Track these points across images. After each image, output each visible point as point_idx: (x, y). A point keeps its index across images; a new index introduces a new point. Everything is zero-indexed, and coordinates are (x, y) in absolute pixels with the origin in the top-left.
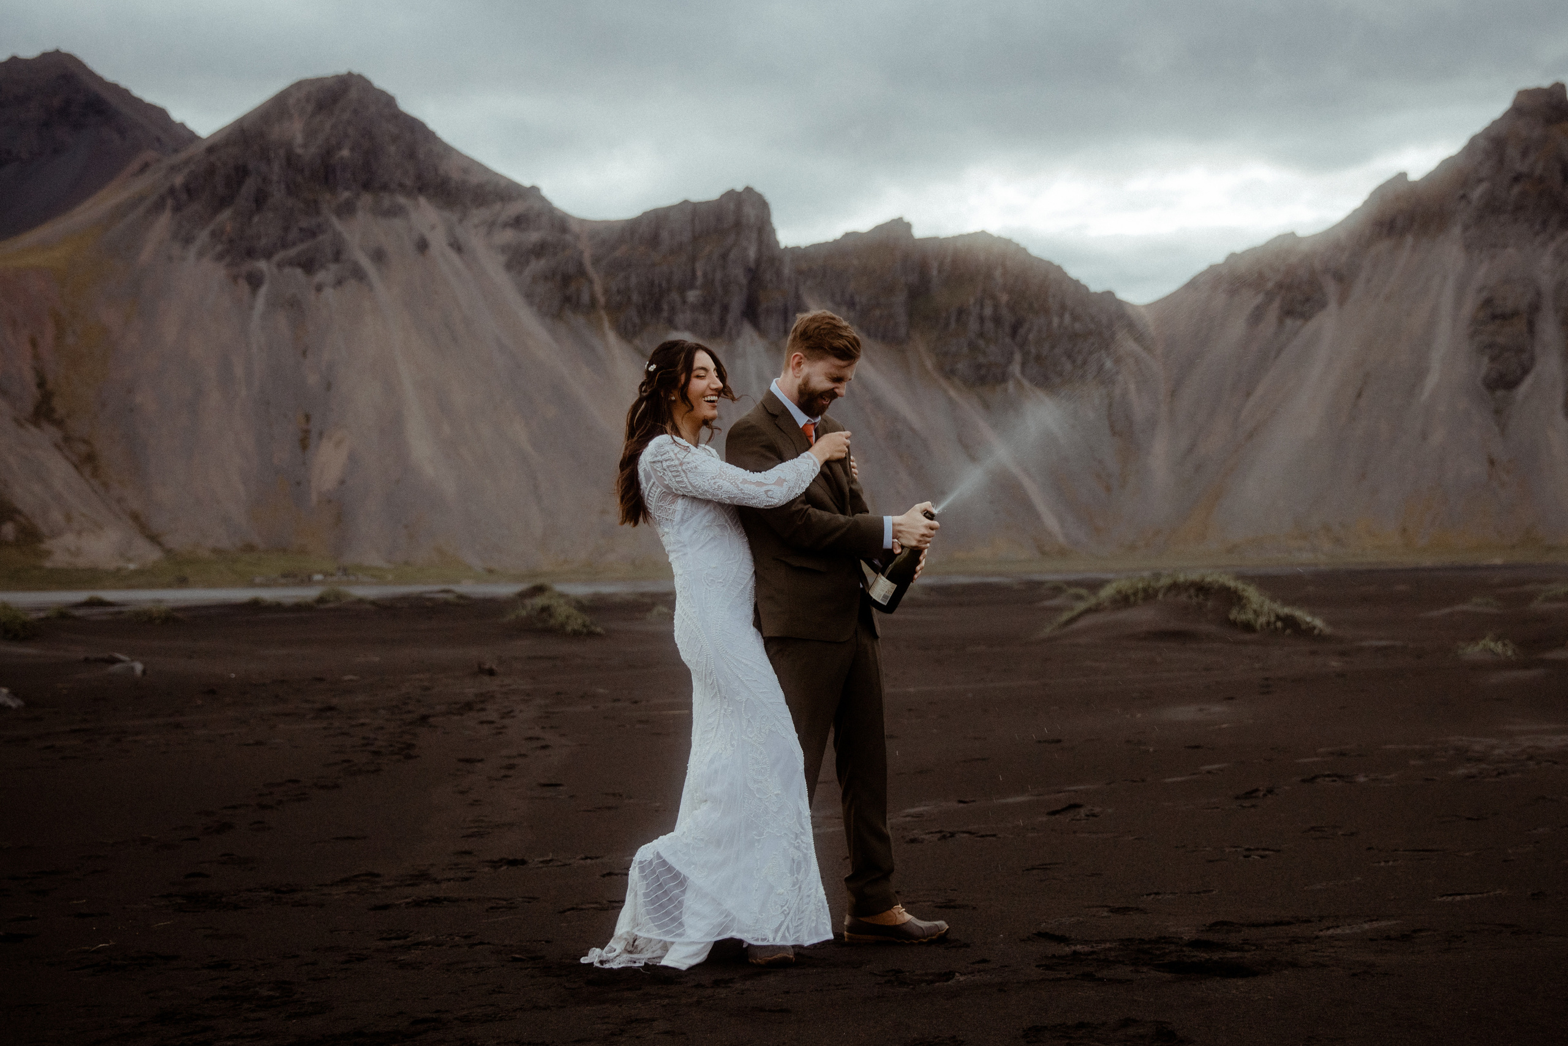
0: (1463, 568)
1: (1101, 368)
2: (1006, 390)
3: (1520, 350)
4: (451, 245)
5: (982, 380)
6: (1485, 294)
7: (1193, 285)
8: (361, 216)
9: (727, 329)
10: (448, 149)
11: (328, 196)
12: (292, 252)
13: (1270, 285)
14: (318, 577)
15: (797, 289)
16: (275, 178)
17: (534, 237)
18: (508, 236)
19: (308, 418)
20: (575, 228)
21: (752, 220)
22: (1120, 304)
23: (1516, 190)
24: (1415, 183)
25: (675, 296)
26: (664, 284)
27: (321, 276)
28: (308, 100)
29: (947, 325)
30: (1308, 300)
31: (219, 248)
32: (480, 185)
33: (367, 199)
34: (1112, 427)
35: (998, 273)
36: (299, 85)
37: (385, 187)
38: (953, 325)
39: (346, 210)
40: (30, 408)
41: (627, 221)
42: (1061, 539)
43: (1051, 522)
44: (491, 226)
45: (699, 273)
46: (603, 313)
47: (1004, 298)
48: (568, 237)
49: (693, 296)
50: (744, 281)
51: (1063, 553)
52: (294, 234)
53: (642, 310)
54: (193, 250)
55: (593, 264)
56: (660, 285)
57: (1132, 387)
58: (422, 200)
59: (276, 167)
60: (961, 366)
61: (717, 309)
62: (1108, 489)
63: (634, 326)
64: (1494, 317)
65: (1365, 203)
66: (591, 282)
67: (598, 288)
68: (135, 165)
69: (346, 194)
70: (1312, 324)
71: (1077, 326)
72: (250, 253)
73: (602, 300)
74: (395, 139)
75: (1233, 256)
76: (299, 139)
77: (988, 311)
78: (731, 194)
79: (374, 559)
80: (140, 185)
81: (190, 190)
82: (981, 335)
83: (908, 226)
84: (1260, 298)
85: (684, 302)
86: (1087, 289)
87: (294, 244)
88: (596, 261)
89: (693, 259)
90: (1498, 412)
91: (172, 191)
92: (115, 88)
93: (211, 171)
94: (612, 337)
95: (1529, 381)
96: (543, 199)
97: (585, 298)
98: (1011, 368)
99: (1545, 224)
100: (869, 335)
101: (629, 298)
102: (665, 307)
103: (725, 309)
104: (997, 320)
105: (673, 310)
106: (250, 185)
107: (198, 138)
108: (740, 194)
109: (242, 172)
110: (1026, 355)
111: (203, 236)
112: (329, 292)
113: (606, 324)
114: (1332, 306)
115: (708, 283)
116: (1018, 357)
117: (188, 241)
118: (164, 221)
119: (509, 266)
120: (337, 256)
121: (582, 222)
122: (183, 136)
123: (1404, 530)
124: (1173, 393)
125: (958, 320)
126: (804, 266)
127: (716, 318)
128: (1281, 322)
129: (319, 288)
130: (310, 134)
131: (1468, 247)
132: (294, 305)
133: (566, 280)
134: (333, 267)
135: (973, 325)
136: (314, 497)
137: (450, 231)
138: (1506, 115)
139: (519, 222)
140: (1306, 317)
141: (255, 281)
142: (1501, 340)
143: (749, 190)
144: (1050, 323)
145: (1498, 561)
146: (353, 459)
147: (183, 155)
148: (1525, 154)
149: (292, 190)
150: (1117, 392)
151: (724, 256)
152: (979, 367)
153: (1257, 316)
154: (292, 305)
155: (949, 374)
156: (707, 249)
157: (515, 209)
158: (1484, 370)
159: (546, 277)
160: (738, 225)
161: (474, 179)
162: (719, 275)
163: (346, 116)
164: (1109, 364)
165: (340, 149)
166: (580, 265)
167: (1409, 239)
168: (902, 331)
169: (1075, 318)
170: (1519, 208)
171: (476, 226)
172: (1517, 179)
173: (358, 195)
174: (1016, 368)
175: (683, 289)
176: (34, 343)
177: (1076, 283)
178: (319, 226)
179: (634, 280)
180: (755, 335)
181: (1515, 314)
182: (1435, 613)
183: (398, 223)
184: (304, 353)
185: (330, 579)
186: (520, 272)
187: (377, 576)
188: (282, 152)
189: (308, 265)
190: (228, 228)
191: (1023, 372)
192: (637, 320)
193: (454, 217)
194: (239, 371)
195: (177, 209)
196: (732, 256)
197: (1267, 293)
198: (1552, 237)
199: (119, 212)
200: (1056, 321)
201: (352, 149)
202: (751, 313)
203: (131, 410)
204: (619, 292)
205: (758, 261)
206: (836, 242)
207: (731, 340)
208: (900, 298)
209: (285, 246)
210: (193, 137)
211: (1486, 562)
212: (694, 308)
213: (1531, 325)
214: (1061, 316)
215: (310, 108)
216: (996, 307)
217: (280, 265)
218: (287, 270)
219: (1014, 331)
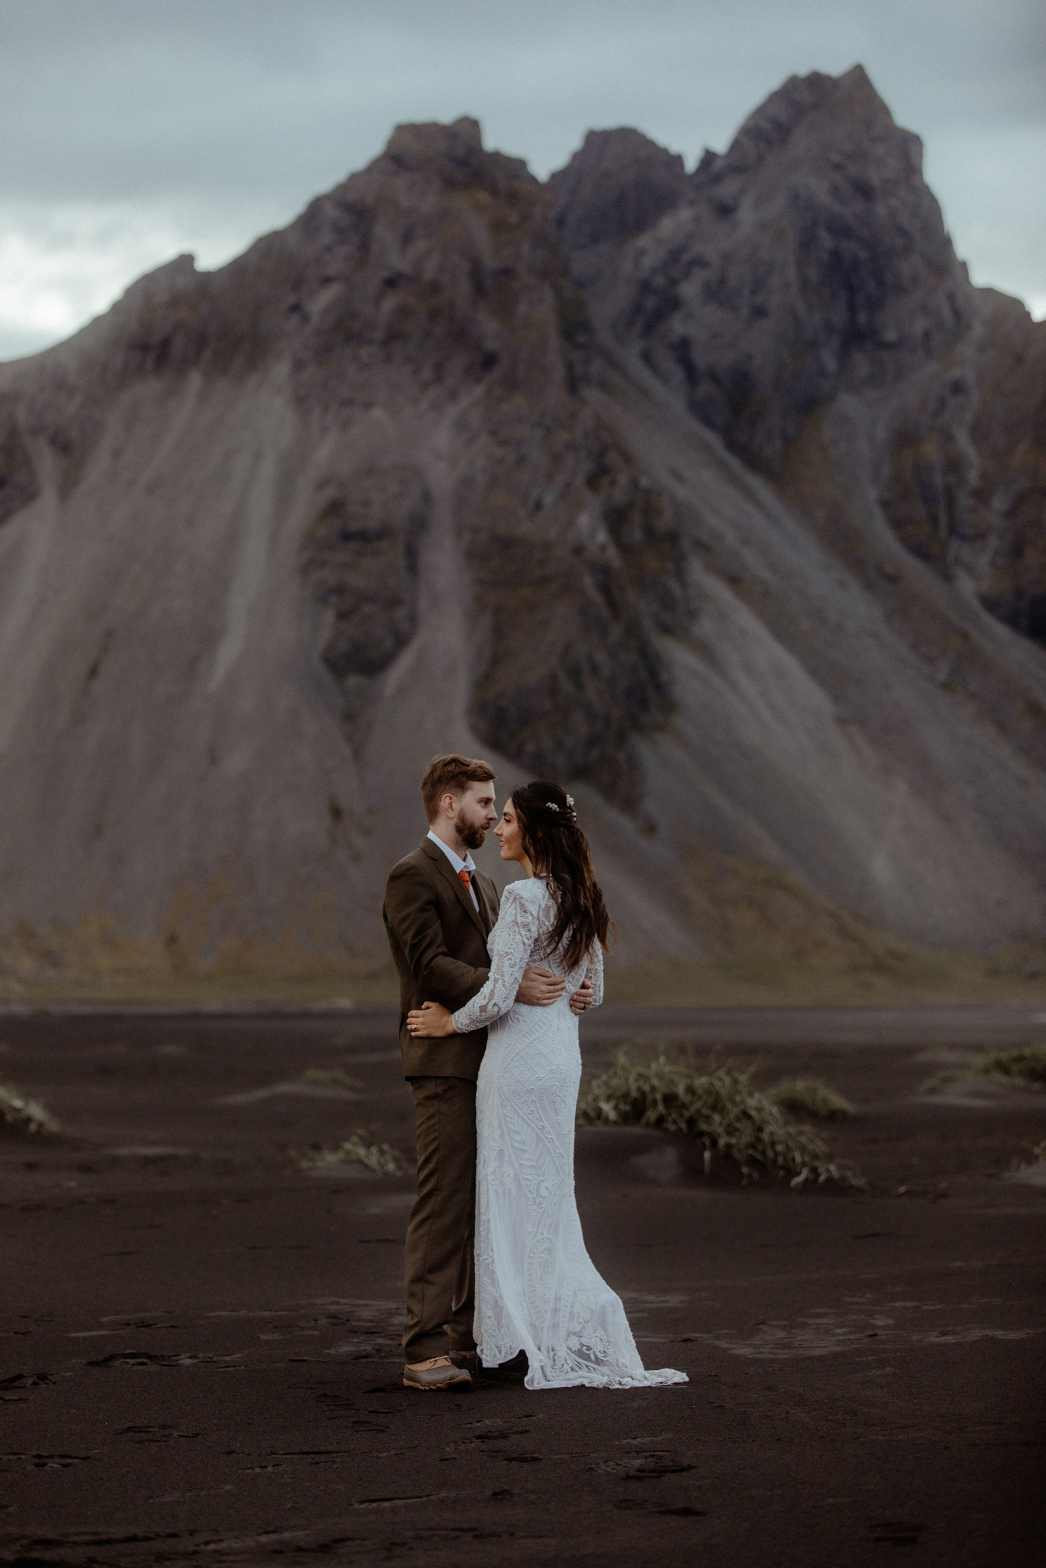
0: (277, 1015)
3: (393, 602)
6: (330, 492)
23: (389, 304)
24: (208, 276)
64: (347, 536)
65: (117, 308)
70: (11, 531)
90: (349, 717)
95: (406, 660)
99: (439, 367)
114: (48, 498)
123: (172, 939)
131: (301, 402)
138: (373, 167)
142: (357, 580)
145: (344, 1003)
148: (407, 238)
158: (326, 635)
167: (195, 380)
170: (393, 336)
172: (391, 283)
181: (383, 533)
182: (240, 1098)
198: (453, 396)
211: (321, 1005)
213: (412, 553)
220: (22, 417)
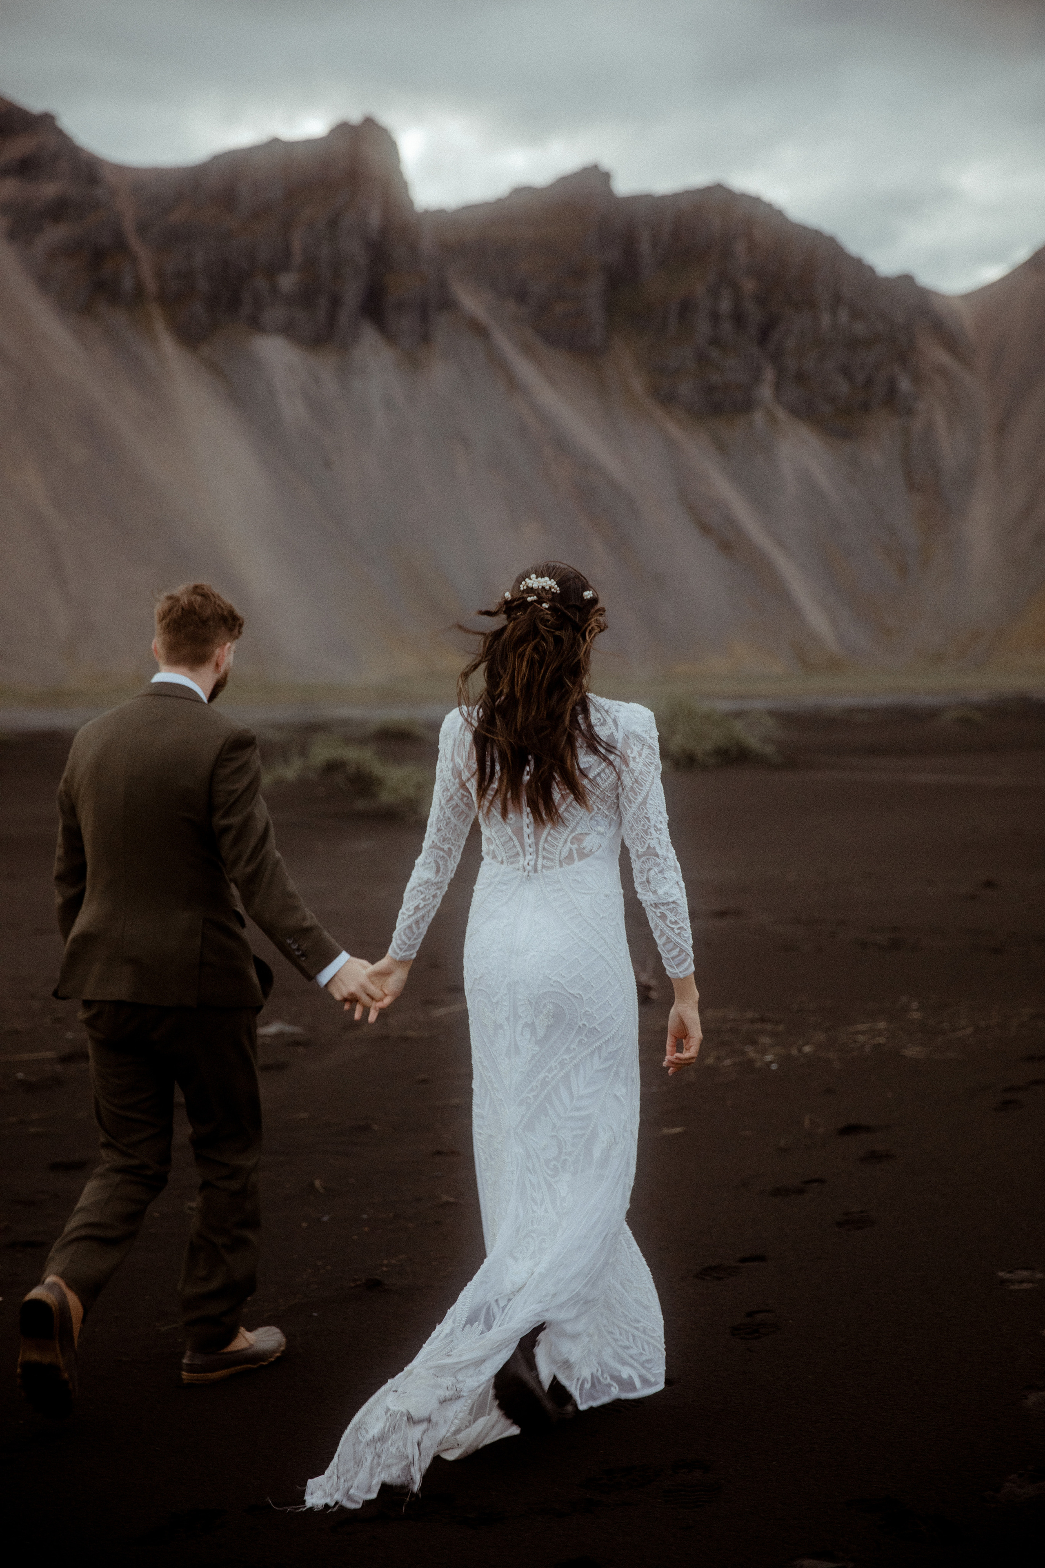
1: (892, 390)
2: (751, 424)
5: (716, 409)
9: (338, 333)
15: (442, 273)
17: (49, 191)
18: (9, 189)
20: (112, 178)
21: (374, 168)
22: (925, 293)
25: (260, 282)
26: (245, 264)
29: (665, 325)
34: (909, 477)
35: (740, 248)
38: (674, 326)
41: (191, 167)
42: (833, 646)
43: (817, 619)
45: (296, 248)
46: (154, 306)
47: (749, 285)
48: (100, 193)
49: (287, 282)
50: (363, 260)
51: (834, 665)
53: (212, 302)
55: (138, 232)
56: (238, 266)
57: (940, 419)
60: (686, 389)
61: (323, 302)
62: (903, 568)
63: (201, 326)
66: (135, 260)
67: (146, 270)
73: (151, 285)
77: (725, 305)
78: (343, 128)
82: (715, 341)
83: (607, 177)
85: (274, 290)
86: (874, 270)
88: (143, 228)
89: (288, 226)
94: (168, 345)
96: (60, 133)
97: (127, 284)
98: (759, 390)
100: (549, 342)
101: (193, 284)
102: (247, 298)
103: (335, 302)
104: (739, 319)
105: (258, 303)
108: (355, 128)
110: (781, 371)
113: (160, 326)
115: (311, 263)
116: (769, 374)
119: (12, 236)
121: (121, 169)
124: (1002, 428)
125: (681, 317)
126: (452, 238)
127: (321, 315)
133: (98, 256)
135: (703, 327)
139: (26, 167)
143: (367, 121)
144: (818, 323)
150: (917, 425)
151: (333, 223)
152: (712, 388)
155: (667, 399)
156: (309, 212)
157: (20, 147)
159: (69, 252)
160: (354, 177)
162: (325, 251)
164: (905, 384)
166: (119, 234)
168: (598, 335)
169: (856, 314)
174: (766, 392)
175: (272, 271)
177: (858, 261)
179: (199, 258)
180: (380, 342)
186: (29, 245)
191: (776, 397)
192: (205, 318)
196: (345, 222)
200: (826, 319)
202: (375, 308)
204: (177, 275)
205: (384, 232)
206: (499, 201)
207: (343, 349)
208: (594, 286)
212: (290, 301)
214: (835, 312)
216: (738, 299)
219: (764, 334)
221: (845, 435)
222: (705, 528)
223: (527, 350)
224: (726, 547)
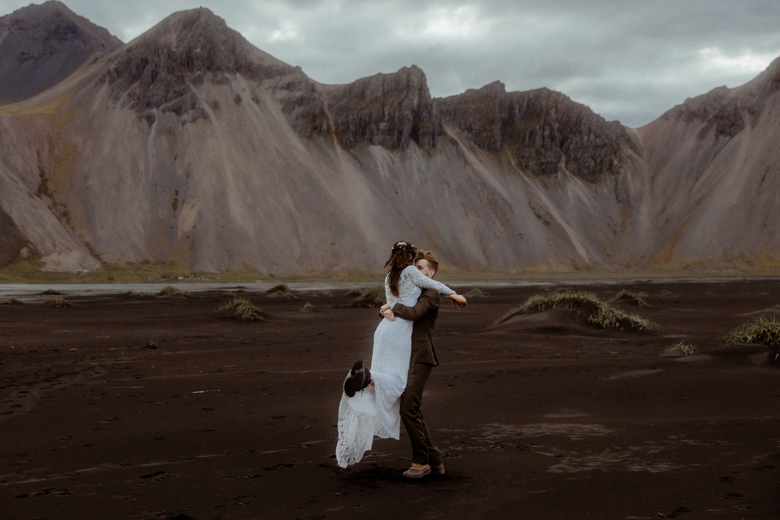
1: (611, 165)
2: (557, 177)
4: (253, 99)
5: (543, 172)
7: (665, 117)
8: (206, 85)
9: (401, 144)
10: (252, 48)
11: (189, 74)
12: (170, 104)
13: (711, 116)
14: (181, 278)
15: (440, 121)
16: (162, 65)
17: (297, 94)
18: (283, 94)
19: (177, 193)
20: (319, 89)
21: (416, 84)
22: (623, 128)
25: (373, 126)
26: (367, 119)
27: (185, 116)
28: (179, 22)
29: (524, 140)
30: (733, 125)
31: (132, 102)
32: (270, 67)
33: (209, 75)
34: (617, 197)
35: (553, 111)
36: (174, 15)
37: (218, 69)
38: (527, 141)
39: (198, 81)
40: (36, 188)
41: (348, 85)
42: (587, 261)
43: (581, 251)
44: (274, 89)
45: (386, 113)
46: (334, 135)
47: (556, 125)
48: (316, 94)
49: (383, 126)
50: (411, 118)
51: (588, 268)
52: (171, 94)
53: (355, 134)
54: (120, 103)
55: (328, 109)
56: (365, 120)
57: (629, 175)
58: (238, 75)
59: (162, 59)
60: (532, 164)
61: (396, 133)
62: (615, 233)
63: (351, 142)
65: (768, 69)
66: (327, 118)
67: (332, 123)
68: (91, 59)
69: (199, 72)
70: (736, 139)
71: (598, 140)
72: (149, 105)
73: (333, 128)
74: (224, 43)
75: (689, 99)
76: (174, 44)
77: (547, 133)
78: (404, 69)
79: (211, 269)
80: (93, 69)
81: (117, 71)
82: (543, 146)
83: (503, 86)
84: (705, 124)
85: (378, 129)
86: (604, 120)
87: (171, 100)
88: (330, 107)
89: (383, 106)
91: (109, 72)
92: (82, 19)
93: (129, 61)
94: (338, 149)
96: (302, 73)
97: (325, 127)
98: (559, 165)
100: (480, 147)
101: (348, 127)
102: (368, 132)
103: (400, 133)
104: (552, 138)
105: (372, 133)
106: (149, 69)
107: (123, 44)
108: (409, 69)
109: (145, 61)
110: (568, 157)
111: (124, 96)
112: (188, 125)
113: (336, 142)
114: (748, 128)
115: (391, 119)
116: (564, 158)
117: (117, 99)
118: (105, 88)
119: (284, 111)
120: (193, 107)
121: (323, 85)
122: (115, 43)
124: (653, 179)
125: (530, 137)
126: (444, 108)
127: (395, 138)
128: (717, 137)
129: (184, 124)
130: (180, 40)
132: (171, 132)
133: (314, 117)
134: (191, 112)
135: (539, 141)
136: (180, 235)
137: (253, 91)
139: (289, 86)
140: (732, 135)
141: (150, 120)
143: (414, 67)
144: (582, 139)
146: (200, 213)
147: (114, 54)
149: (170, 71)
150: (621, 178)
151: (400, 104)
152: (542, 164)
153: (702, 135)
154: (169, 133)
155: (524, 167)
156: (391, 100)
157: (287, 79)
159: (304, 116)
160: (408, 86)
161: (266, 64)
162: (397, 114)
163: (198, 31)
164: (616, 162)
165: (196, 48)
166: (322, 109)
168: (499, 144)
169: (597, 136)
171: (266, 89)
173: (205, 74)
174: (562, 165)
175: (377, 123)
176: (39, 155)
177: (598, 116)
178: (184, 90)
179: (351, 118)
180: (417, 148)
183: (225, 87)
184: (175, 158)
185: (187, 279)
186: (290, 114)
187: (212, 278)
188: (165, 51)
189: (178, 111)
190: (137, 92)
191: (566, 168)
192: (352, 140)
193: (255, 84)
194: (142, 168)
195: (111, 82)
196: (404, 104)
197: (708, 122)
199: (82, 84)
200: (586, 138)
201: (202, 48)
202: (415, 135)
203: (87, 188)
204: (342, 124)
205: (419, 107)
206: (462, 94)
207: (403, 150)
208: (498, 126)
209: (166, 101)
210: (121, 43)
212: (383, 132)
214: (589, 136)
215: (180, 28)
216: (552, 130)
217: (163, 111)
218: (167, 113)
219: (562, 144)
220: (739, 104)
221: (593, 182)
222: (539, 217)
223: (472, 150)
224: (547, 223)
